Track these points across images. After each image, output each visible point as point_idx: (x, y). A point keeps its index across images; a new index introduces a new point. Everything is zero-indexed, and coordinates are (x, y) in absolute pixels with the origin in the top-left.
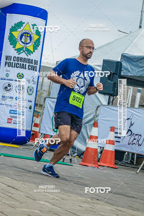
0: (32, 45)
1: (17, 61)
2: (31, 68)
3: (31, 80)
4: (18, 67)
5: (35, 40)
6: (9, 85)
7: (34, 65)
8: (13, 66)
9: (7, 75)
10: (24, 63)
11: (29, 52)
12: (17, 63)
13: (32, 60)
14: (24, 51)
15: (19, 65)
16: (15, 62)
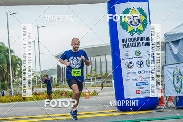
0: (141, 25)
1: (132, 41)
2: (144, 44)
3: (148, 54)
4: (134, 46)
5: (142, 20)
6: (131, 63)
7: (147, 41)
8: (130, 46)
9: (127, 55)
10: (139, 42)
11: (140, 32)
12: (132, 43)
13: (144, 38)
14: (136, 32)
15: (134, 44)
16: (131, 42)
